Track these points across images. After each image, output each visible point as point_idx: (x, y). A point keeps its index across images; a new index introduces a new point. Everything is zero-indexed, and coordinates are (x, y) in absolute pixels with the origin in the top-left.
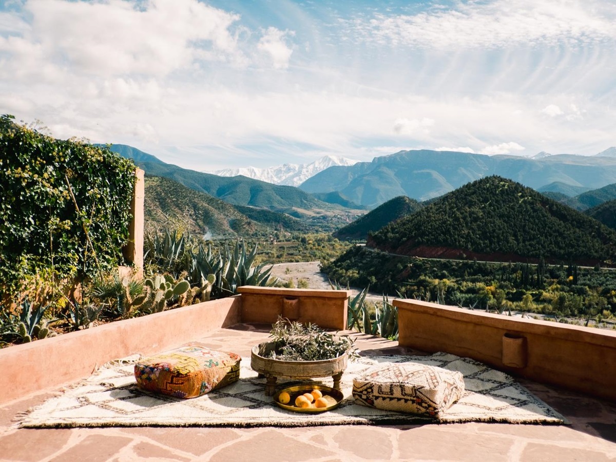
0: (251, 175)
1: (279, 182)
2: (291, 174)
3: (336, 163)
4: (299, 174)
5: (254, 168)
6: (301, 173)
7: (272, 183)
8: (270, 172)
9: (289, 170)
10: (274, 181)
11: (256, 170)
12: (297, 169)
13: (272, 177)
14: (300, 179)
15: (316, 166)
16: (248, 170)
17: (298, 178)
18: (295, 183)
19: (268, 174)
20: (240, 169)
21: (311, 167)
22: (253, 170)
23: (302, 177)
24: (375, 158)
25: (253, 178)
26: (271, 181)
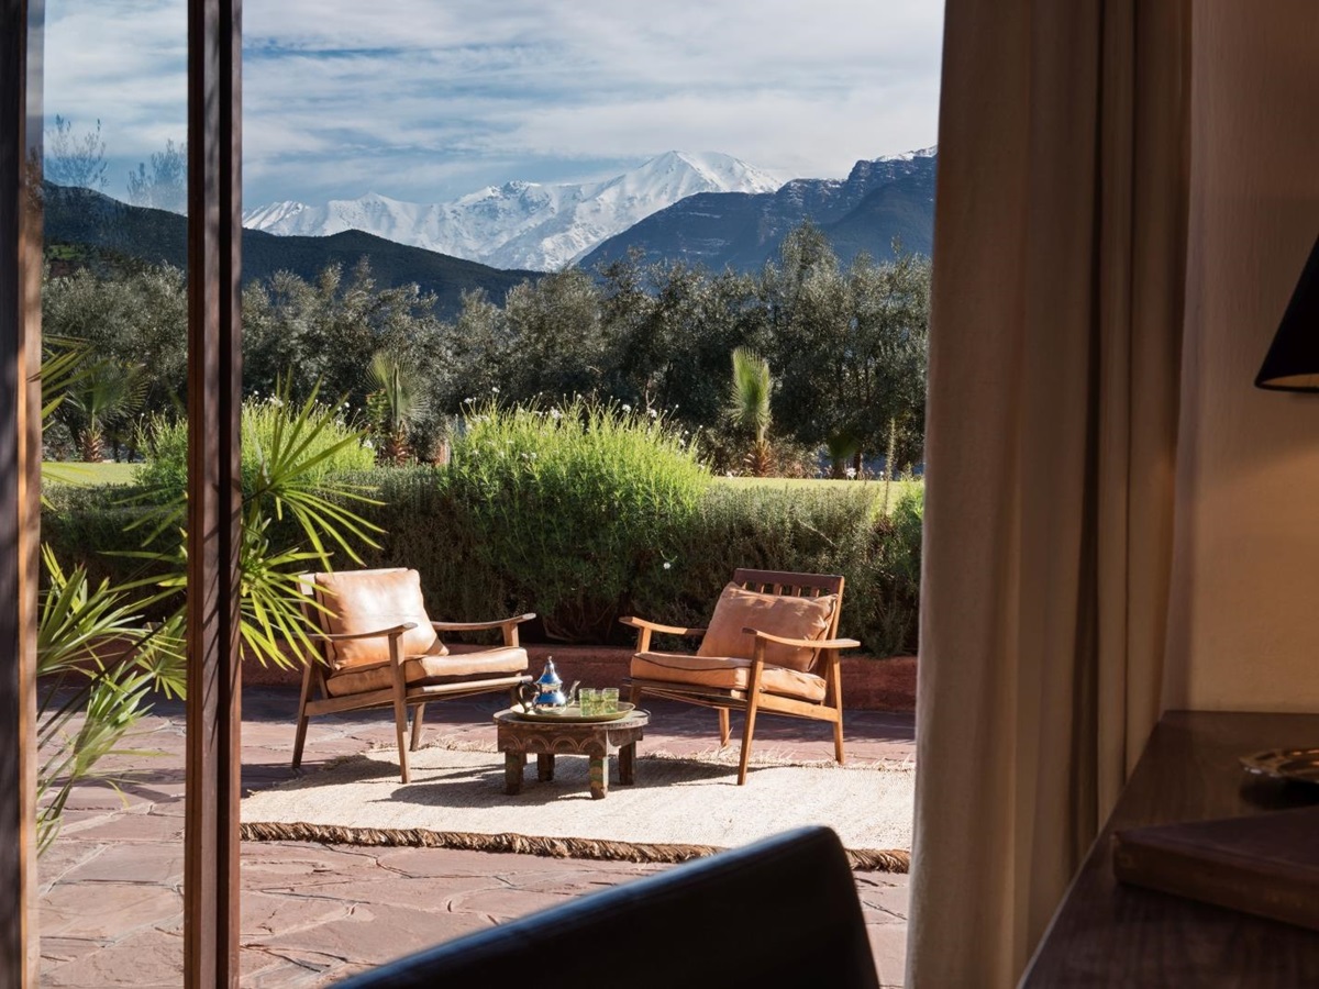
1: (485, 253)
2: (533, 222)
3: (706, 183)
4: (564, 222)
6: (571, 222)
7: (459, 256)
8: (450, 216)
9: (526, 205)
10: (465, 249)
11: (393, 206)
12: (555, 204)
13: (457, 234)
14: (569, 243)
15: (629, 193)
17: (558, 237)
18: (548, 259)
19: (442, 220)
21: (610, 197)
23: (574, 233)
24: (859, 163)
26: (453, 248)
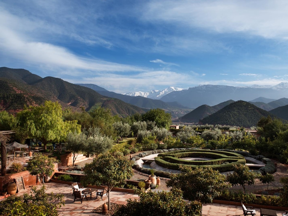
0: (140, 95)
3: (173, 90)
5: (141, 92)
6: (160, 94)
11: (142, 93)
15: (166, 91)
16: (139, 92)
17: (159, 96)
20: (136, 92)
21: (164, 91)
22: (141, 93)
25: (141, 96)
